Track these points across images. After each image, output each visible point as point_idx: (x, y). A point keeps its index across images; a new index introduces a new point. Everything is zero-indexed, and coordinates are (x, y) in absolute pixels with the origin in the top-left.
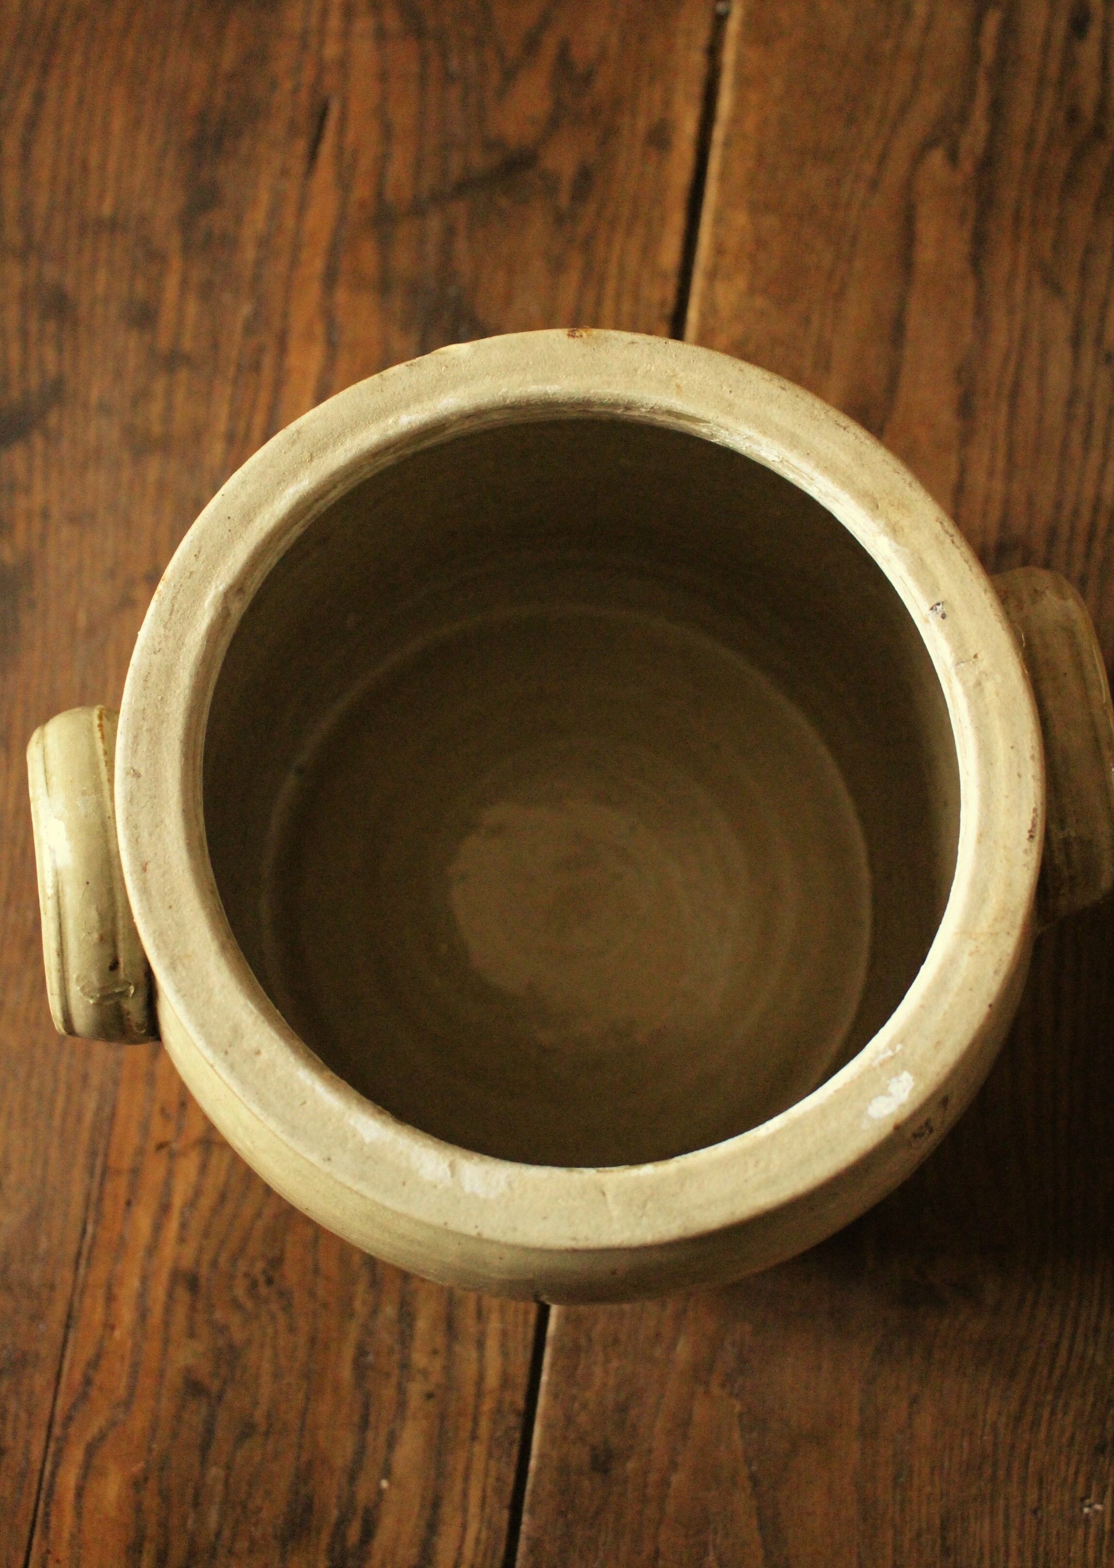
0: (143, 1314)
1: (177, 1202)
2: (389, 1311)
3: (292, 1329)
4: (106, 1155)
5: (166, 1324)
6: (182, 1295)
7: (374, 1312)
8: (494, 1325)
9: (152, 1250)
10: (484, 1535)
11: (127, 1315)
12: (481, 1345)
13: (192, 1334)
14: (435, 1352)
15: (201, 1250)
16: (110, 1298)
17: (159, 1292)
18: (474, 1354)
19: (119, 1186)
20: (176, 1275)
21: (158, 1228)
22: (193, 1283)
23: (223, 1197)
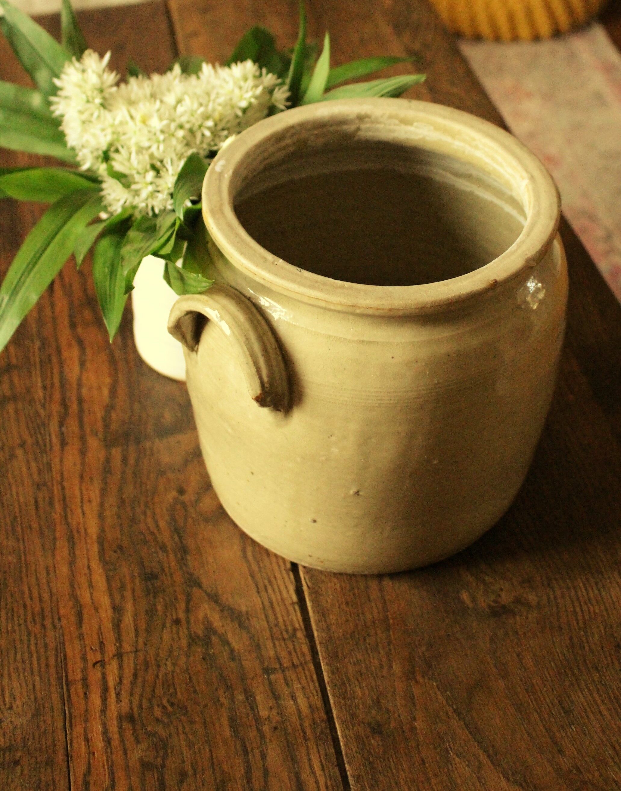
0: (108, 740)
1: (111, 684)
2: (240, 697)
3: (192, 722)
4: (67, 676)
5: (123, 741)
6: (126, 725)
7: (233, 700)
8: (297, 686)
9: (104, 711)
10: (329, 783)
11: (99, 744)
12: (293, 697)
13: (138, 742)
14: (271, 708)
15: (131, 703)
16: (87, 740)
17: (114, 729)
18: (292, 702)
19: (78, 689)
20: (120, 718)
21: (104, 700)
22: (131, 718)
23: (135, 675)
